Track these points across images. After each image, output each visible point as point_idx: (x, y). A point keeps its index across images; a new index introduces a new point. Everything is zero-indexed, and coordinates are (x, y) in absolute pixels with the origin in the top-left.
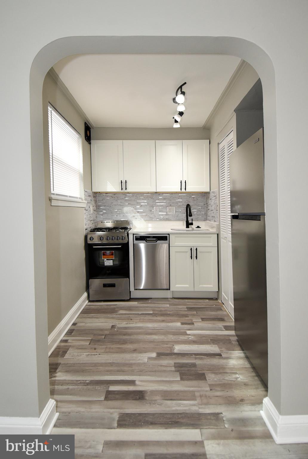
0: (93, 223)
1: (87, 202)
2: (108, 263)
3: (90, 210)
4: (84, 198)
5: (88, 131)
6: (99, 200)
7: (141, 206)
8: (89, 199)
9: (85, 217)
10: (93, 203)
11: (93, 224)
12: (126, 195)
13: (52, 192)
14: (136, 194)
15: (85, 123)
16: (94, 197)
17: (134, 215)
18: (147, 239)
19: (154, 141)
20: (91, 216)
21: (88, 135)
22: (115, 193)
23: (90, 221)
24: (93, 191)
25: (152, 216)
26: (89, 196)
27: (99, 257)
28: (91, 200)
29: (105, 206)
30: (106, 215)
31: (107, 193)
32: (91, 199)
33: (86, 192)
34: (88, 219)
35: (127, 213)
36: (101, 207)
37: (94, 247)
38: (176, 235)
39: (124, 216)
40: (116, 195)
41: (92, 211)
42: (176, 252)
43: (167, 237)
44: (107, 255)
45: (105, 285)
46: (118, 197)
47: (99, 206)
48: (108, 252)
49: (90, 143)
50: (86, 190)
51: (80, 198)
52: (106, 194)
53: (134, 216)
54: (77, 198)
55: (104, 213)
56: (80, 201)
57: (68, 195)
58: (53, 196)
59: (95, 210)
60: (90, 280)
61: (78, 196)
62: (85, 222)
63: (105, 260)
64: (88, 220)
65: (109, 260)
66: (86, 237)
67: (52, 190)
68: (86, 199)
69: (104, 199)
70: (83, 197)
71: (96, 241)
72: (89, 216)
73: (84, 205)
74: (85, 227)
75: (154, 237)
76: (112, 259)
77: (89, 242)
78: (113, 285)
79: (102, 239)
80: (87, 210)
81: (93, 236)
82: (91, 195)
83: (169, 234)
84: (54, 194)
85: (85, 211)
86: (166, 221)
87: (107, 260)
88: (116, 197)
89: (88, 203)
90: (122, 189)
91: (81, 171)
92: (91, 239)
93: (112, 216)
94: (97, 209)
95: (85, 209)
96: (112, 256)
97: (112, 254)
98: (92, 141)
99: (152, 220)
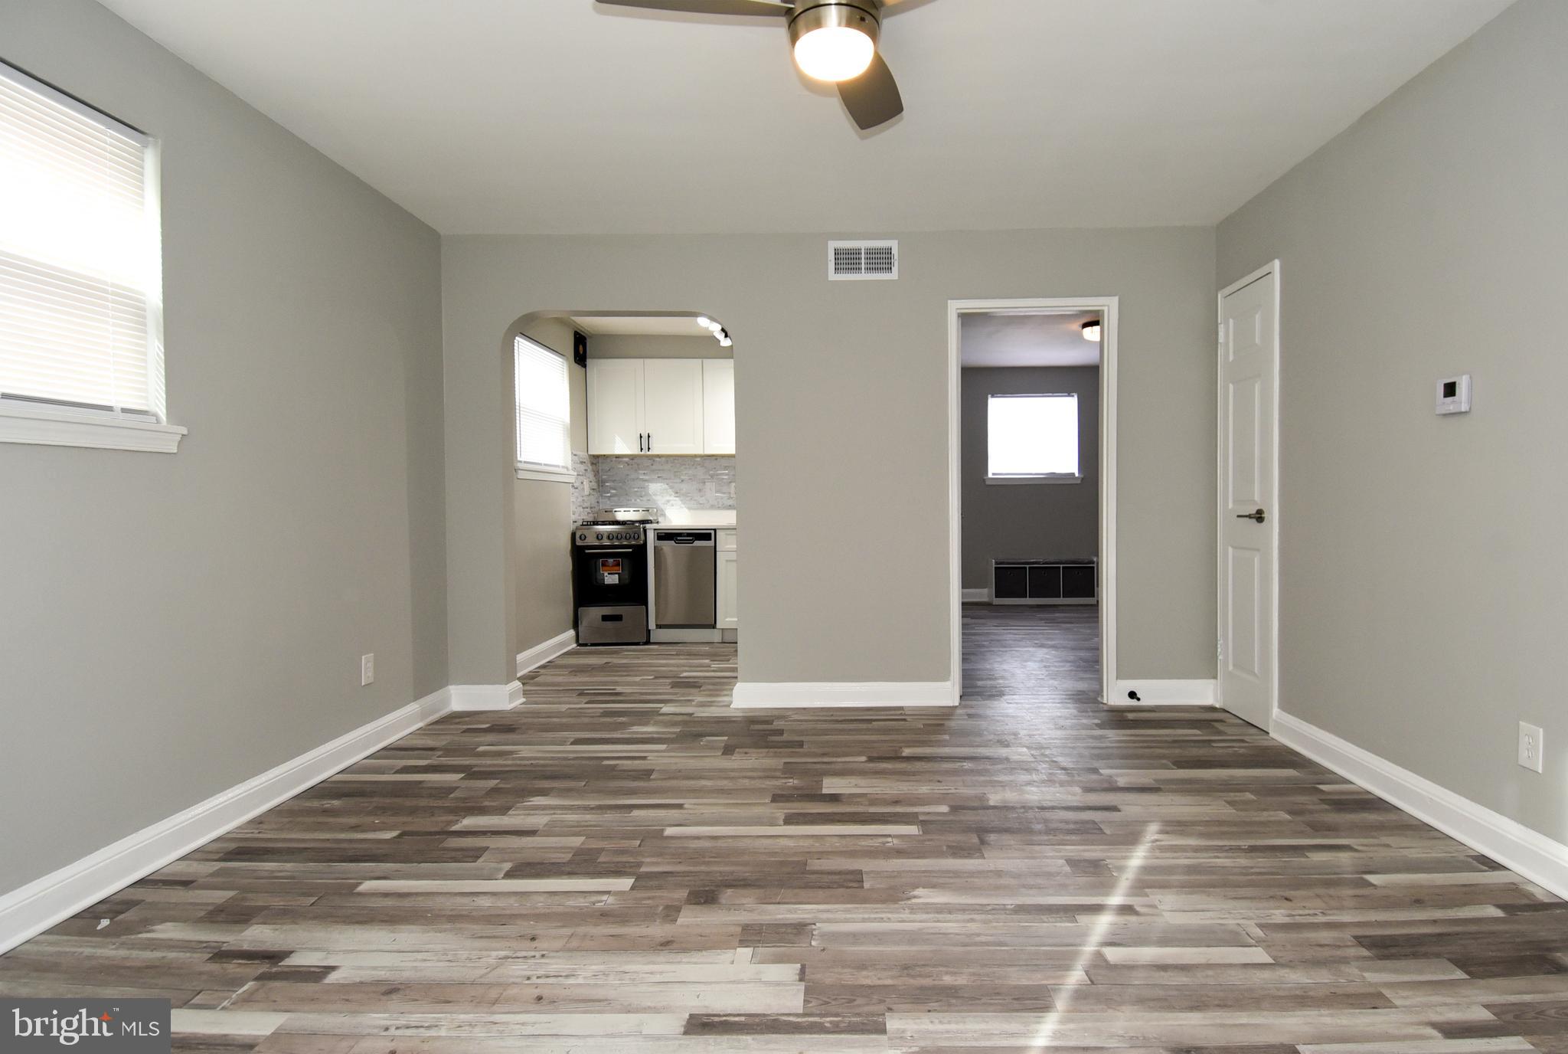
0: (588, 513)
1: (576, 474)
2: (611, 579)
3: (583, 489)
4: (570, 468)
6: (602, 470)
7: (682, 481)
8: (582, 467)
9: (573, 499)
10: (591, 475)
11: (590, 515)
12: (654, 461)
13: (519, 459)
14: (672, 459)
16: (592, 464)
17: (668, 498)
18: (678, 538)
19: (700, 360)
20: (584, 498)
22: (632, 457)
23: (584, 508)
24: (592, 452)
25: (702, 500)
26: (582, 463)
27: (596, 570)
28: (586, 470)
29: (614, 481)
30: (615, 499)
31: (618, 457)
32: (586, 468)
33: (575, 455)
34: (579, 504)
35: (655, 495)
36: (607, 484)
37: (587, 551)
38: (728, 532)
39: (649, 500)
40: (635, 461)
41: (587, 491)
42: (727, 561)
44: (608, 566)
45: (605, 618)
46: (638, 465)
47: (604, 482)
48: (611, 561)
49: (585, 366)
50: (575, 453)
51: (563, 467)
52: (616, 457)
53: (668, 501)
54: (558, 466)
55: (613, 496)
56: (564, 471)
57: (543, 462)
58: (520, 465)
59: (593, 489)
60: (580, 609)
61: (561, 464)
62: (573, 508)
63: (606, 574)
64: (580, 506)
65: (612, 574)
66: (573, 535)
67: (518, 456)
68: (574, 469)
69: (613, 468)
70: (569, 464)
71: (591, 541)
72: (580, 499)
73: (572, 480)
74: (573, 518)
75: (689, 535)
76: (616, 573)
77: (579, 543)
79: (600, 538)
80: (577, 488)
81: (586, 532)
82: (587, 460)
84: (521, 462)
85: (573, 490)
86: (729, 509)
87: (609, 574)
88: (635, 463)
89: (578, 475)
90: (642, 449)
91: (568, 420)
92: (583, 537)
93: (628, 500)
94: (599, 485)
95: (573, 486)
96: (617, 568)
97: (618, 565)
98: (589, 362)
99: (702, 509)
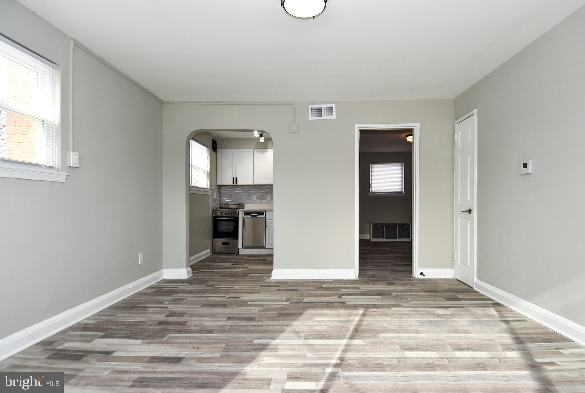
5: (215, 145)
15: (213, 140)
21: (215, 147)
43: (264, 213)
78: (228, 244)
83: (265, 211)
